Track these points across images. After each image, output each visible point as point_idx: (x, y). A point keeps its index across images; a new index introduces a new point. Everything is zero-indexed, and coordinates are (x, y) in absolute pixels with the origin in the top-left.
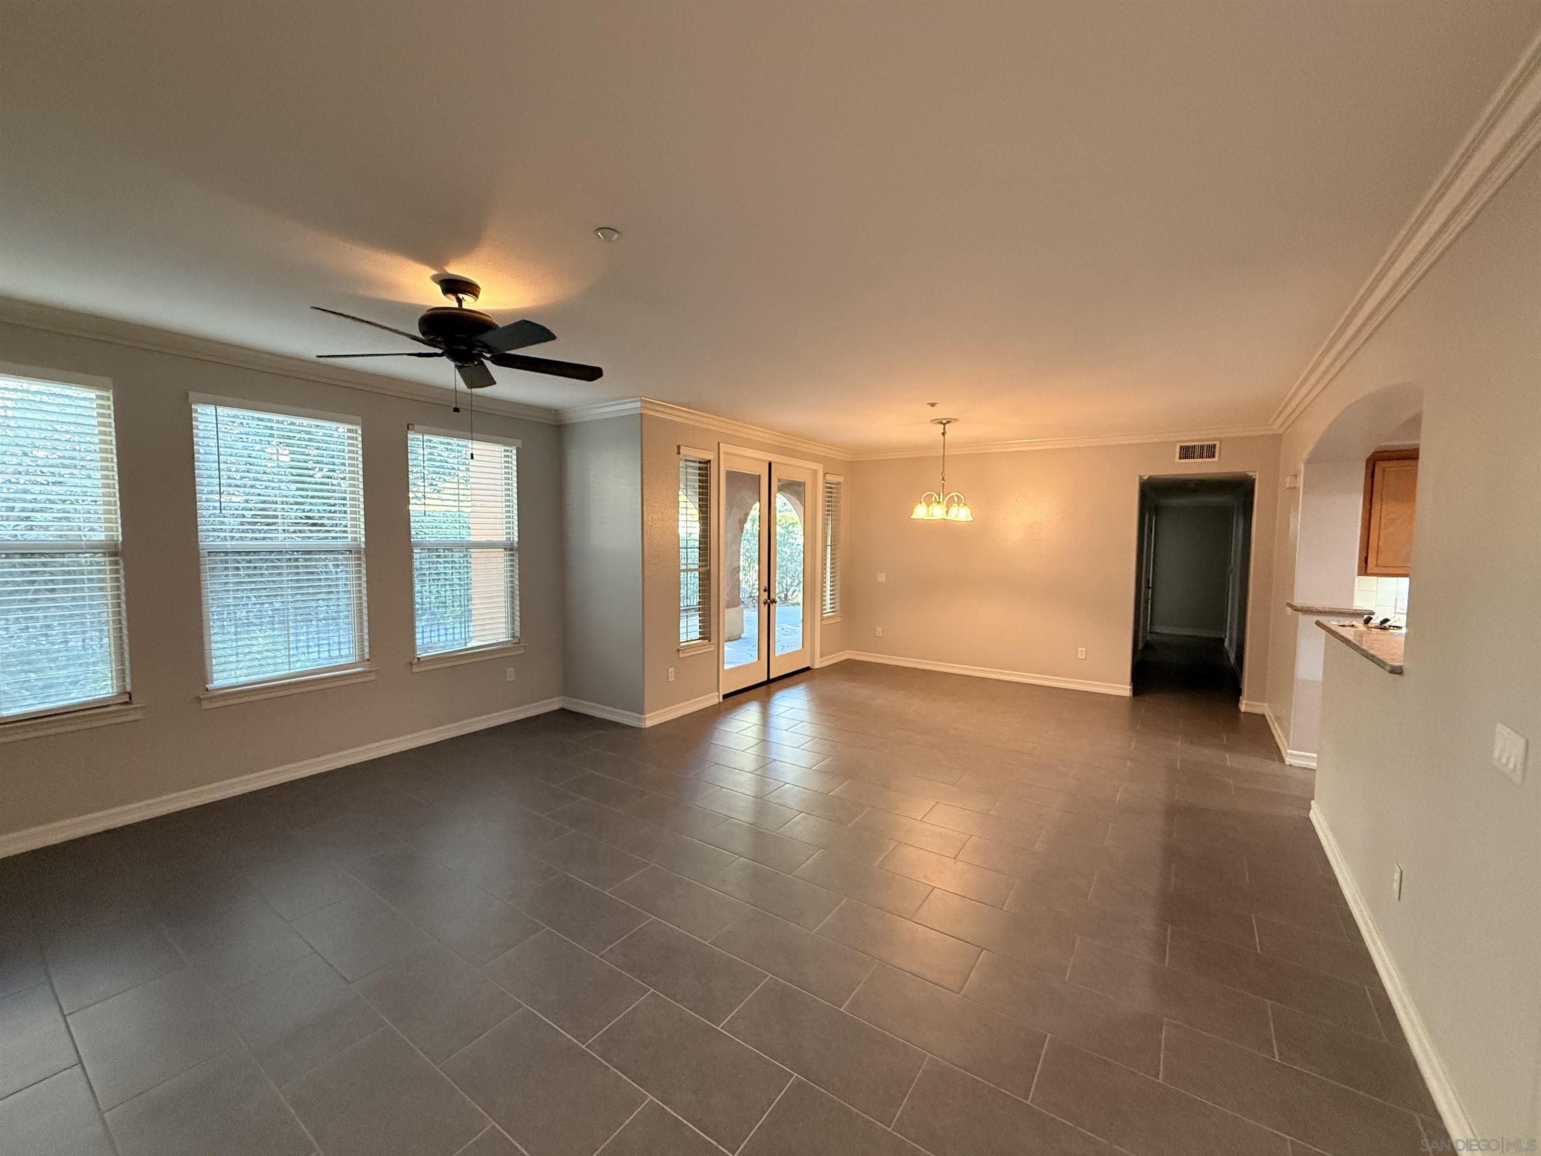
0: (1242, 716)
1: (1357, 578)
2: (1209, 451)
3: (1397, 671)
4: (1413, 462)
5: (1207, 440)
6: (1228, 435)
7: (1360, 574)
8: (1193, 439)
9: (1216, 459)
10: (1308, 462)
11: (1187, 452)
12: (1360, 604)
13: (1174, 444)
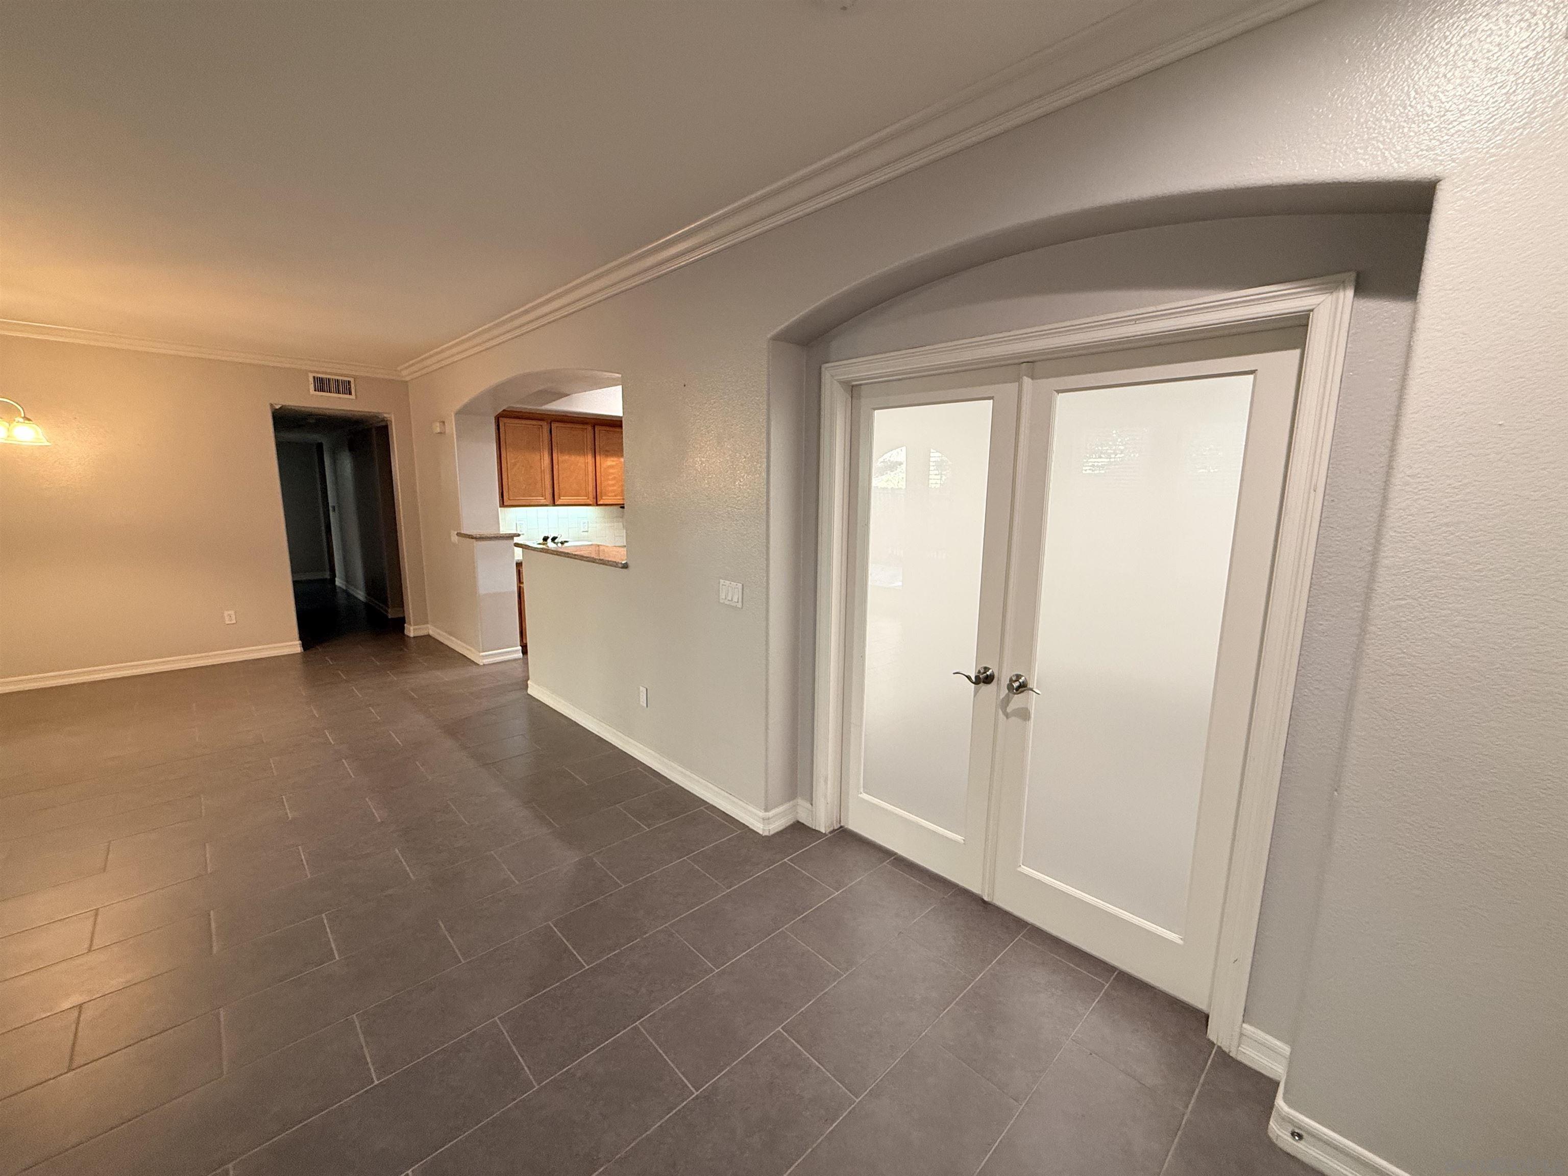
0: (412, 641)
1: (500, 509)
2: (344, 387)
3: (625, 566)
4: (618, 430)
5: (341, 375)
6: (362, 374)
7: (500, 507)
8: (329, 371)
9: (353, 397)
10: (457, 414)
11: (321, 385)
12: (504, 530)
13: (306, 372)
